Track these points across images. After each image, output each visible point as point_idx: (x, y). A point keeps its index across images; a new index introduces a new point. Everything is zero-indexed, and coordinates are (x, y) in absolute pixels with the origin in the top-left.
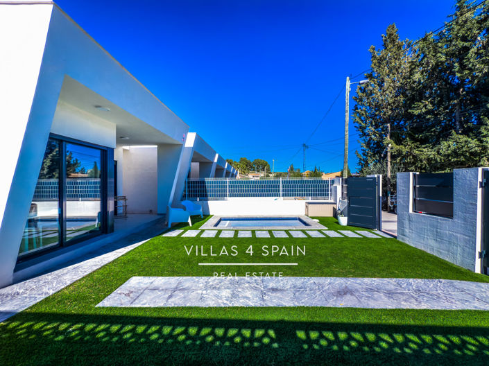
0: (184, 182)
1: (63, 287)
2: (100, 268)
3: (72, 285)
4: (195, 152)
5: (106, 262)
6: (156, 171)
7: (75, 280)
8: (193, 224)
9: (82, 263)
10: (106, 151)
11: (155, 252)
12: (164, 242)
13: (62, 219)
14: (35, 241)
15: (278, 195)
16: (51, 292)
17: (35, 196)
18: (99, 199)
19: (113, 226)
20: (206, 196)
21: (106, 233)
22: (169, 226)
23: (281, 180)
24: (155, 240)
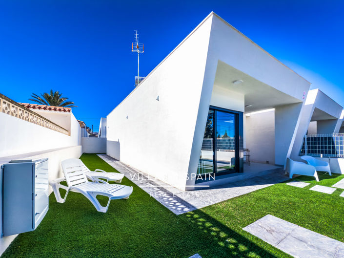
0: (303, 138)
1: (218, 202)
2: (239, 197)
3: (222, 202)
4: (315, 108)
5: (242, 194)
6: (273, 129)
7: (224, 199)
8: (320, 180)
9: (226, 189)
10: (238, 114)
11: (284, 198)
12: (290, 190)
13: (214, 161)
14: (202, 170)
16: (212, 203)
17: (202, 148)
18: (234, 150)
19: (242, 169)
20: (334, 152)
21: (239, 172)
22: (291, 177)
24: (280, 186)
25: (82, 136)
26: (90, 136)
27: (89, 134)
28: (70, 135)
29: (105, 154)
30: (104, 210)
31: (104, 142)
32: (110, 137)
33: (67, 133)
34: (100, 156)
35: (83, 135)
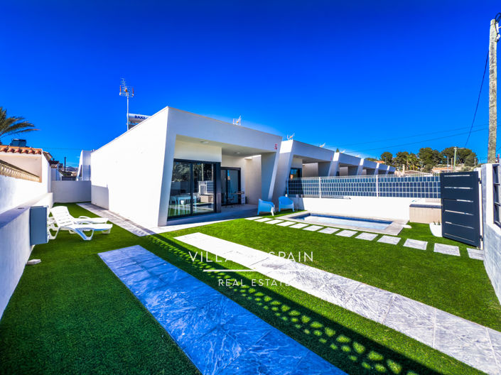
10: (216, 164)
15: (374, 195)
20: (302, 193)
21: (216, 212)
22: (258, 214)
23: (377, 178)
25: (52, 180)
26: (64, 179)
27: (61, 175)
28: (41, 181)
29: (89, 203)
30: (89, 238)
31: (87, 186)
32: (96, 180)
33: (37, 179)
34: (83, 206)
35: (53, 178)
